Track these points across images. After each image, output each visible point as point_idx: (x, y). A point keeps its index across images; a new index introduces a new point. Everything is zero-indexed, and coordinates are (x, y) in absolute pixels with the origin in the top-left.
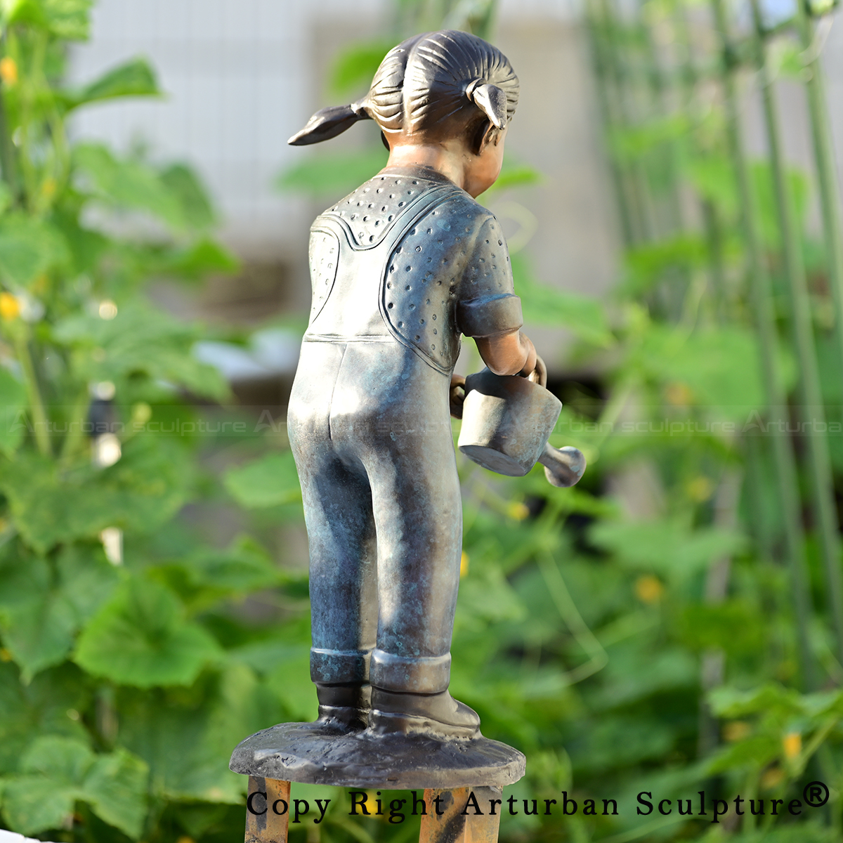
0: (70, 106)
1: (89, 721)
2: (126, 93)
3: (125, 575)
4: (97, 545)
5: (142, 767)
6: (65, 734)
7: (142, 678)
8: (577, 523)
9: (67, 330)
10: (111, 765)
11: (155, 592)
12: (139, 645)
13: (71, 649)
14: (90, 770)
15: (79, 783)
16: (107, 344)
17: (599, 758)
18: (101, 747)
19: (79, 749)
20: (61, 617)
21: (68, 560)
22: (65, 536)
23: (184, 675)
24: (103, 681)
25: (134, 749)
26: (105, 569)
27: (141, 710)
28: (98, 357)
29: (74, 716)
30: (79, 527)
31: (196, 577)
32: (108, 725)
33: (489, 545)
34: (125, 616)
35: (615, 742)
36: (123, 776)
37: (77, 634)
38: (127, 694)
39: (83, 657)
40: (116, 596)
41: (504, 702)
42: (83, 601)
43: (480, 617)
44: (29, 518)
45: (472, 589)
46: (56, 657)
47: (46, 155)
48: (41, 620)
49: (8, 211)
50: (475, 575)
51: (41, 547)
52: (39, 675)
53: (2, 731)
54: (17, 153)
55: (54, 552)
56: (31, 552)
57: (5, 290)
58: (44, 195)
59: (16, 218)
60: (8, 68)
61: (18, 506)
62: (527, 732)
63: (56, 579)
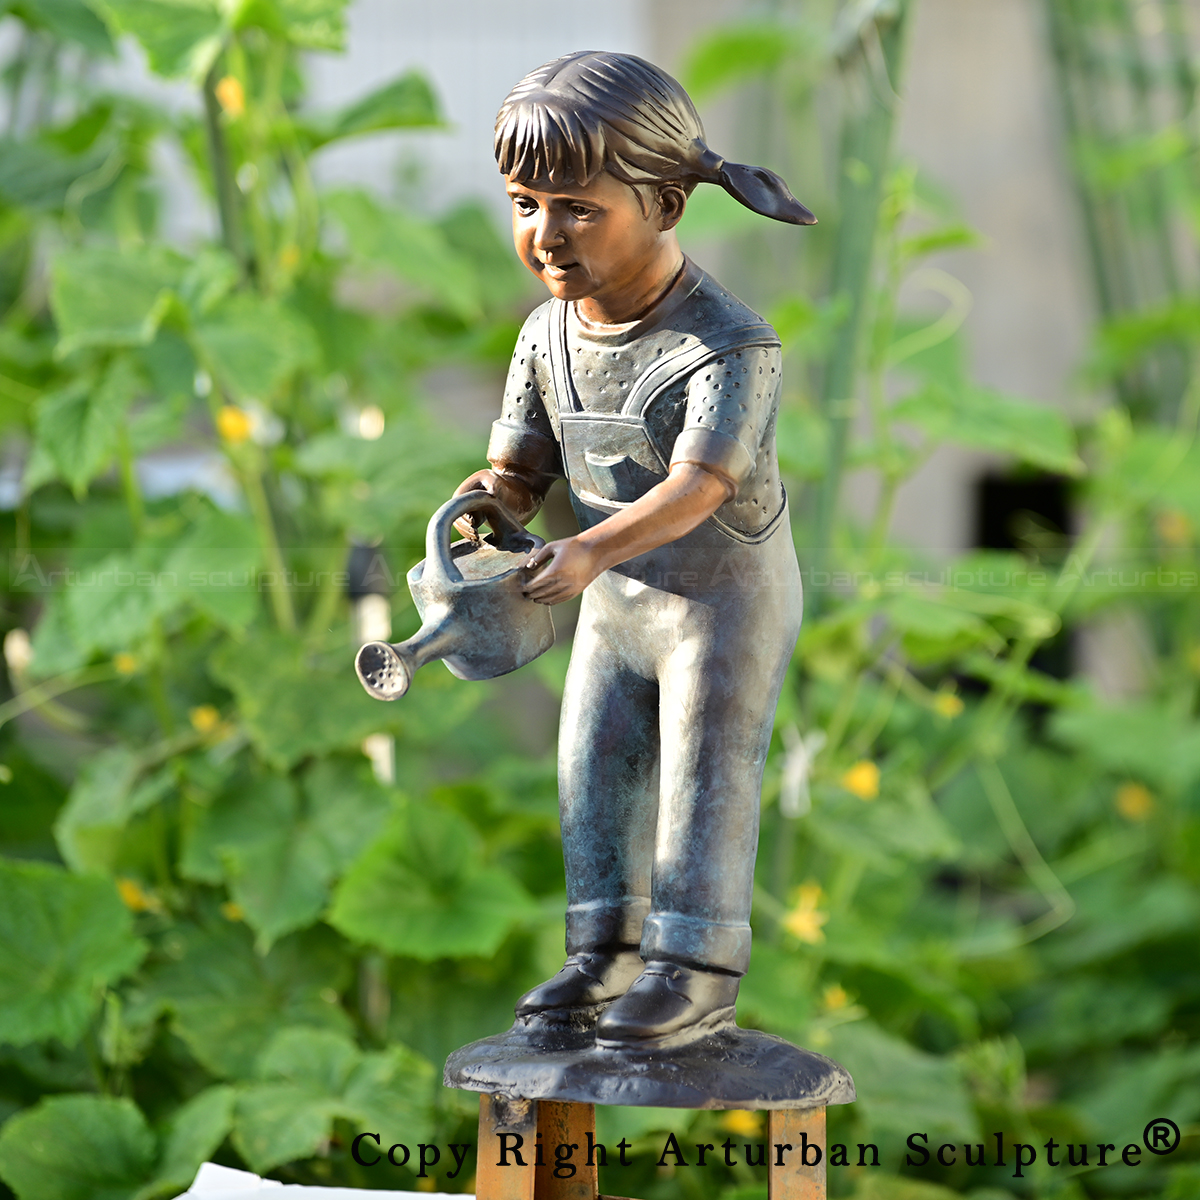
0: (316, 141)
1: (351, 1001)
2: (395, 124)
3: (399, 800)
4: (360, 760)
5: (426, 1070)
6: (318, 1024)
7: (425, 947)
8: (1035, 715)
9: (317, 456)
10: (382, 1067)
11: (442, 822)
12: (421, 898)
13: (325, 906)
14: (354, 1074)
15: (339, 1093)
16: (372, 476)
17: (1064, 1034)
18: (367, 1040)
19: (337, 1045)
20: (312, 860)
21: (320, 779)
22: (317, 746)
23: (484, 942)
24: (369, 949)
25: (414, 1044)
26: (372, 793)
27: (423, 988)
28: (360, 493)
29: (330, 997)
30: (334, 735)
31: (499, 802)
32: (376, 1003)
33: (908, 752)
34: (400, 859)
35: (1088, 1013)
36: (400, 1082)
37: (334, 883)
38: (403, 968)
39: (341, 916)
40: (387, 830)
41: (930, 968)
42: (342, 838)
43: (897, 855)
44: (265, 721)
45: (885, 814)
46: (305, 917)
47: (284, 203)
48: (283, 864)
49: (233, 291)
50: (888, 795)
51: (283, 762)
52: (281, 942)
53: (228, 1020)
54: (244, 201)
55: (301, 769)
56: (269, 768)
57: (228, 401)
58: (283, 268)
59: (244, 302)
60: (231, 92)
61: (250, 705)
62: (962, 1012)
63: (304, 807)
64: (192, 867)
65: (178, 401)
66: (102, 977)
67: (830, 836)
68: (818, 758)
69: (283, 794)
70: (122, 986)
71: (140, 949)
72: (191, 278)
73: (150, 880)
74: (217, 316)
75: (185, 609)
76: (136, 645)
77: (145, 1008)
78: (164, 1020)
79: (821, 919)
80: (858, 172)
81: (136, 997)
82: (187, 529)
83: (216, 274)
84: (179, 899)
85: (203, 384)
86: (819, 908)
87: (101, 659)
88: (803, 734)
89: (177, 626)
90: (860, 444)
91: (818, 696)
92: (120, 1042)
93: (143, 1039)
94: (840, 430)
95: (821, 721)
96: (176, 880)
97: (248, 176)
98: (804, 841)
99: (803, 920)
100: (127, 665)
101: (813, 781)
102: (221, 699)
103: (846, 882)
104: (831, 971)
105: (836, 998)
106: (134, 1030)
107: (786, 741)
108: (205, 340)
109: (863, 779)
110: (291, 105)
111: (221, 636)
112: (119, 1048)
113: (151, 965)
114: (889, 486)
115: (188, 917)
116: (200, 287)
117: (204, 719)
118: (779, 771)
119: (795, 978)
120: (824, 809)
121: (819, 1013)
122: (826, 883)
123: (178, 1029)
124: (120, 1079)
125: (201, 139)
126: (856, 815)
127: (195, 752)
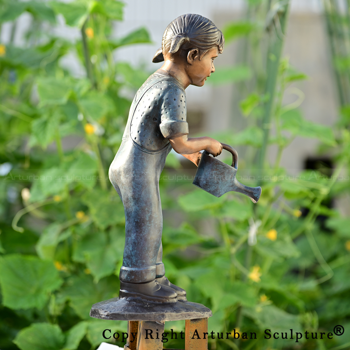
0: (114, 47)
2: (138, 42)
8: (321, 219)
9: (114, 140)
13: (115, 269)
15: (118, 324)
17: (330, 315)
20: (111, 256)
21: (114, 232)
22: (113, 222)
29: (116, 296)
30: (118, 219)
31: (166, 240)
33: (285, 226)
35: (336, 308)
37: (117, 263)
41: (291, 292)
42: (120, 249)
43: (282, 256)
44: (98, 215)
45: (278, 244)
46: (108, 272)
47: (105, 67)
48: (102, 257)
49: (90, 90)
50: (279, 239)
51: (103, 227)
52: (102, 280)
53: (86, 302)
54: (93, 66)
55: (108, 229)
56: (99, 229)
57: (88, 122)
58: (104, 84)
59: (93, 93)
60: (90, 32)
61: (93, 210)
62: (300, 304)
63: (109, 241)
64: (76, 258)
65: (73, 122)
66: (49, 289)
67: (262, 251)
68: (259, 228)
69: (103, 237)
70: (56, 292)
71: (60, 282)
72: (77, 86)
73: (64, 262)
74: (85, 97)
75: (75, 183)
76: (60, 193)
77: (62, 299)
78: (67, 302)
79: (260, 275)
80: (273, 57)
81: (60, 296)
82: (75, 160)
83: (84, 85)
84: (72, 268)
85: (81, 117)
86: (259, 271)
87: (51, 197)
88: (255, 221)
89: (72, 188)
90: (272, 137)
91: (259, 211)
92: (54, 309)
93: (61, 308)
94: (266, 133)
95: (260, 218)
96: (71, 262)
97: (94, 59)
98: (255, 253)
99: (254, 275)
100: (58, 199)
101: (258, 235)
102: (85, 209)
103: (267, 265)
104: (262, 291)
105: (264, 299)
106: (59, 305)
107: (250, 223)
108: (82, 104)
109: (272, 235)
110: (107, 36)
111: (85, 190)
112: (55, 310)
113: (64, 287)
114: (280, 149)
115: (75, 273)
116: (80, 89)
117: (80, 215)
118: (247, 232)
119: (252, 292)
120: (261, 243)
121: (259, 303)
122: (261, 265)
123: (72, 305)
124: (55, 320)
125: (81, 46)
126: (270, 245)
127: (77, 225)
